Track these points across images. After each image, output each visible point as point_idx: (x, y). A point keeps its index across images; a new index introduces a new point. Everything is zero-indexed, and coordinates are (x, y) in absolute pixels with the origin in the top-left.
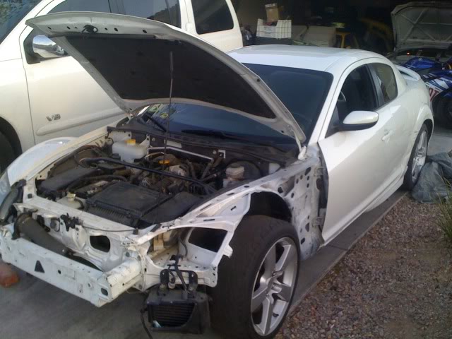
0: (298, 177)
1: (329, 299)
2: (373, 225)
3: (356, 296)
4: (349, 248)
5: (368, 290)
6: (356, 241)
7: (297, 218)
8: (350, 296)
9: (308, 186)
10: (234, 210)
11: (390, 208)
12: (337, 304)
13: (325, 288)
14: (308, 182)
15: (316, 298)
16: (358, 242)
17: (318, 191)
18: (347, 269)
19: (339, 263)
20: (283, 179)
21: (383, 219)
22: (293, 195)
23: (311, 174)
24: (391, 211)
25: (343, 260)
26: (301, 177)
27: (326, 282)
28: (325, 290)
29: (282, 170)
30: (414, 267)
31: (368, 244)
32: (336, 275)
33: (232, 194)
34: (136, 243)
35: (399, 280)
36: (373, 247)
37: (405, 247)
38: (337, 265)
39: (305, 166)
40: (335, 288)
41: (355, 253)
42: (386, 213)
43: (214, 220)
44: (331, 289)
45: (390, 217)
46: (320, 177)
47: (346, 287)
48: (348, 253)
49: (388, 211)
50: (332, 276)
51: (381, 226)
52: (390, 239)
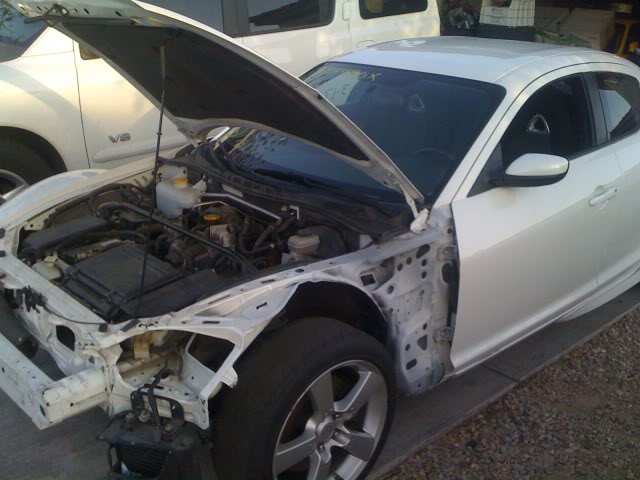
0: (403, 260)
1: (457, 461)
2: (580, 343)
3: (502, 462)
4: (522, 379)
5: (527, 456)
6: (540, 368)
7: (401, 327)
8: (492, 461)
9: (424, 275)
10: (261, 309)
11: (622, 316)
12: (464, 472)
13: (458, 441)
14: (424, 268)
15: (435, 457)
16: (543, 370)
17: (446, 284)
18: (506, 414)
19: (497, 402)
20: (368, 263)
21: (601, 334)
22: (391, 289)
23: (430, 255)
24: (620, 322)
25: (505, 397)
26: (409, 261)
27: (463, 432)
28: (457, 445)
29: (374, 247)
30: (621, 427)
31: (559, 375)
32: (484, 422)
33: (273, 281)
34: (99, 345)
35: (588, 445)
36: (566, 382)
37: (620, 387)
38: (491, 406)
39: (418, 243)
40: (473, 444)
41: (530, 389)
42: (610, 323)
43: (217, 322)
44: (468, 444)
45: (615, 332)
46: (450, 262)
47: (493, 446)
48: (518, 387)
49: (614, 321)
50: (478, 422)
51: (595, 346)
52: (601, 370)
